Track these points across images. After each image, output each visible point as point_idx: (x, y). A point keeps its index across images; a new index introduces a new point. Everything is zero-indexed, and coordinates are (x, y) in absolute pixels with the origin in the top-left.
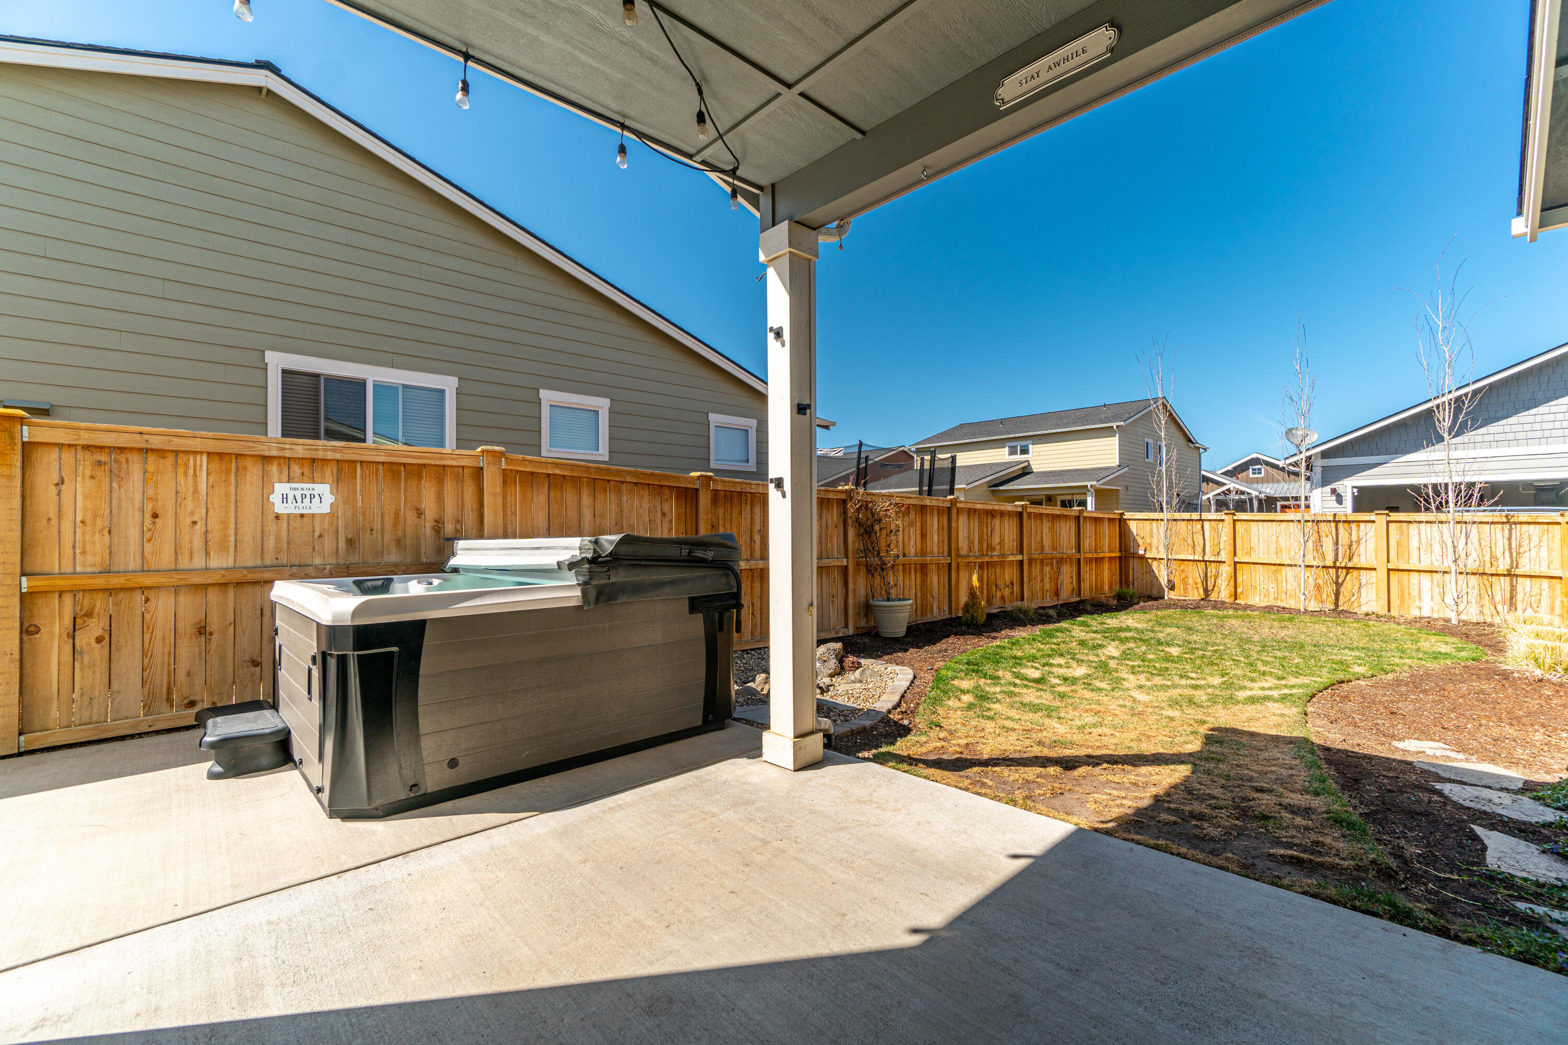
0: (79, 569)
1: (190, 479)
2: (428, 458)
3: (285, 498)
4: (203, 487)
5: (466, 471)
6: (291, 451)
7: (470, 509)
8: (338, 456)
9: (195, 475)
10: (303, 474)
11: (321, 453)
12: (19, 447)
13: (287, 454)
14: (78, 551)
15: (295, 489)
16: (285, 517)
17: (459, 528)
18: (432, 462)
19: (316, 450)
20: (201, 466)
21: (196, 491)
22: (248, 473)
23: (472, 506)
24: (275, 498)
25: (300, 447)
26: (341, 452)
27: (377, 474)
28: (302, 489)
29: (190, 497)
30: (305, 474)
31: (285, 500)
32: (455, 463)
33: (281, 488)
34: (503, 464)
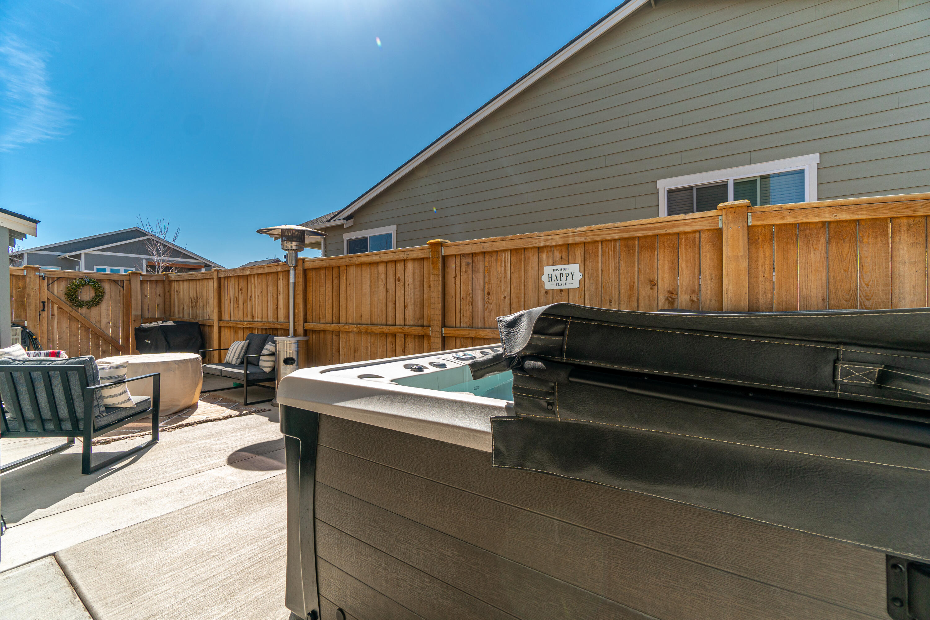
0: (462, 325)
1: (503, 268)
2: (659, 228)
3: (550, 278)
4: (509, 273)
5: (703, 236)
6: (552, 241)
7: (708, 277)
8: (583, 239)
9: (505, 266)
10: (561, 258)
11: (571, 238)
12: (440, 259)
13: (550, 243)
14: (461, 315)
15: (556, 270)
16: (551, 292)
17: (695, 299)
18: (663, 231)
19: (568, 237)
20: (508, 259)
21: (506, 277)
22: (530, 261)
23: (711, 274)
24: (545, 278)
25: (557, 237)
26: (585, 235)
27: (614, 251)
28: (561, 269)
29: (503, 281)
30: (563, 257)
31: (550, 277)
32: (688, 229)
33: (548, 270)
34: (750, 220)
